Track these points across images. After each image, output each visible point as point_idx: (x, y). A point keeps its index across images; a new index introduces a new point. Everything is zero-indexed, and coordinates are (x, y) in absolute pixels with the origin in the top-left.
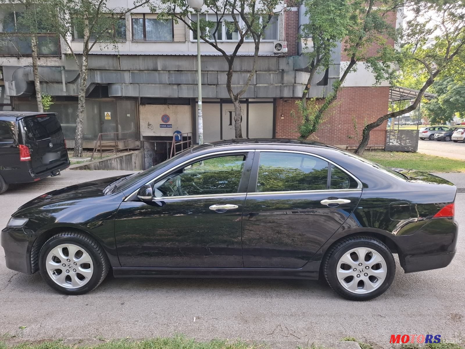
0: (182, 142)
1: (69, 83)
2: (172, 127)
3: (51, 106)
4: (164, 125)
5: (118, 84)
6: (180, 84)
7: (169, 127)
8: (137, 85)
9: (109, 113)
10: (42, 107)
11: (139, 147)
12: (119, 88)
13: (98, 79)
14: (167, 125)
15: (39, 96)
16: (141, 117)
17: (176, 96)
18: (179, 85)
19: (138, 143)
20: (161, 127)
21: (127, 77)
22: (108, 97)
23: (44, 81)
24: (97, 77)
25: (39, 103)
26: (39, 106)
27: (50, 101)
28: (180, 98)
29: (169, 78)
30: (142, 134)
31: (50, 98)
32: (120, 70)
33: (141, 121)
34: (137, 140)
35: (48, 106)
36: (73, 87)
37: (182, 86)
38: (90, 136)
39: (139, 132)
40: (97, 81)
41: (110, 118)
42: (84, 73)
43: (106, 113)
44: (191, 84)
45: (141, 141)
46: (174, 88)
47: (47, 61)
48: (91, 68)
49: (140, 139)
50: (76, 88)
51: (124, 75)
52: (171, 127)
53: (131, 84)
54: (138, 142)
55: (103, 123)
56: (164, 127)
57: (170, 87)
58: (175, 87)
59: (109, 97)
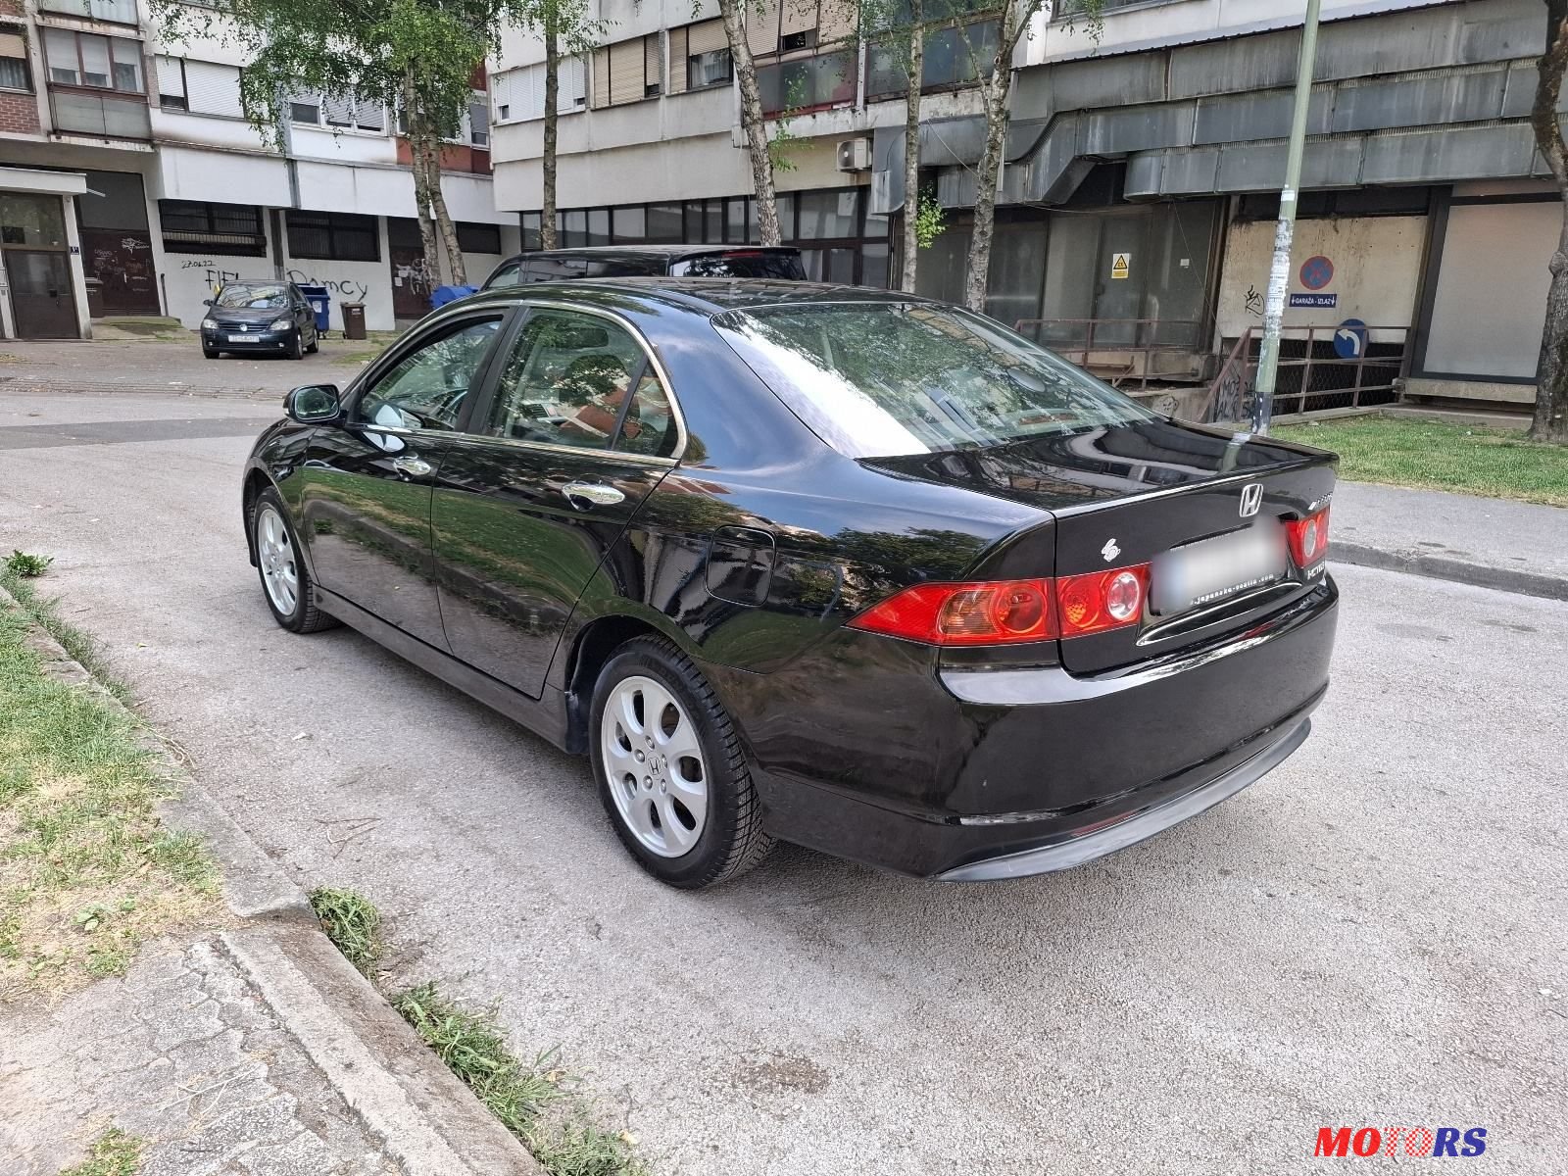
0: (1307, 361)
1: (1016, 162)
2: (1334, 306)
3: (936, 237)
4: (1306, 296)
5: (1150, 153)
6: (1373, 132)
7: (1325, 306)
8: (1212, 150)
9: (1127, 257)
10: (914, 241)
11: (1200, 377)
12: (1153, 167)
13: (1097, 140)
14: (1315, 297)
15: (910, 210)
16: (1229, 267)
17: (1350, 180)
18: (1367, 133)
19: (1197, 363)
20: (1295, 305)
21: (1186, 125)
22: (1120, 201)
23: (954, 162)
24: (1094, 135)
25: (907, 229)
26: (907, 238)
27: (937, 224)
28: (1364, 186)
29: (1333, 110)
30: (1220, 332)
31: (937, 214)
32: (1165, 103)
33: (1225, 282)
34: (1196, 352)
35: (930, 236)
36: (1024, 173)
37: (1384, 137)
38: (1062, 334)
39: (1209, 323)
40: (1093, 147)
41: (1124, 274)
42: (994, 124)
43: (1116, 257)
44: (1424, 127)
45: (1214, 357)
46: (1348, 147)
47: (972, 100)
48: (1078, 107)
49: (1211, 347)
50: (1031, 177)
51: (1174, 117)
52: (1331, 306)
53: (1195, 146)
54: (1197, 357)
55: (1103, 292)
56: (1307, 305)
57: (1336, 145)
58: (1353, 145)
59: (1126, 202)
